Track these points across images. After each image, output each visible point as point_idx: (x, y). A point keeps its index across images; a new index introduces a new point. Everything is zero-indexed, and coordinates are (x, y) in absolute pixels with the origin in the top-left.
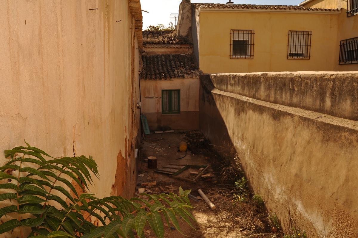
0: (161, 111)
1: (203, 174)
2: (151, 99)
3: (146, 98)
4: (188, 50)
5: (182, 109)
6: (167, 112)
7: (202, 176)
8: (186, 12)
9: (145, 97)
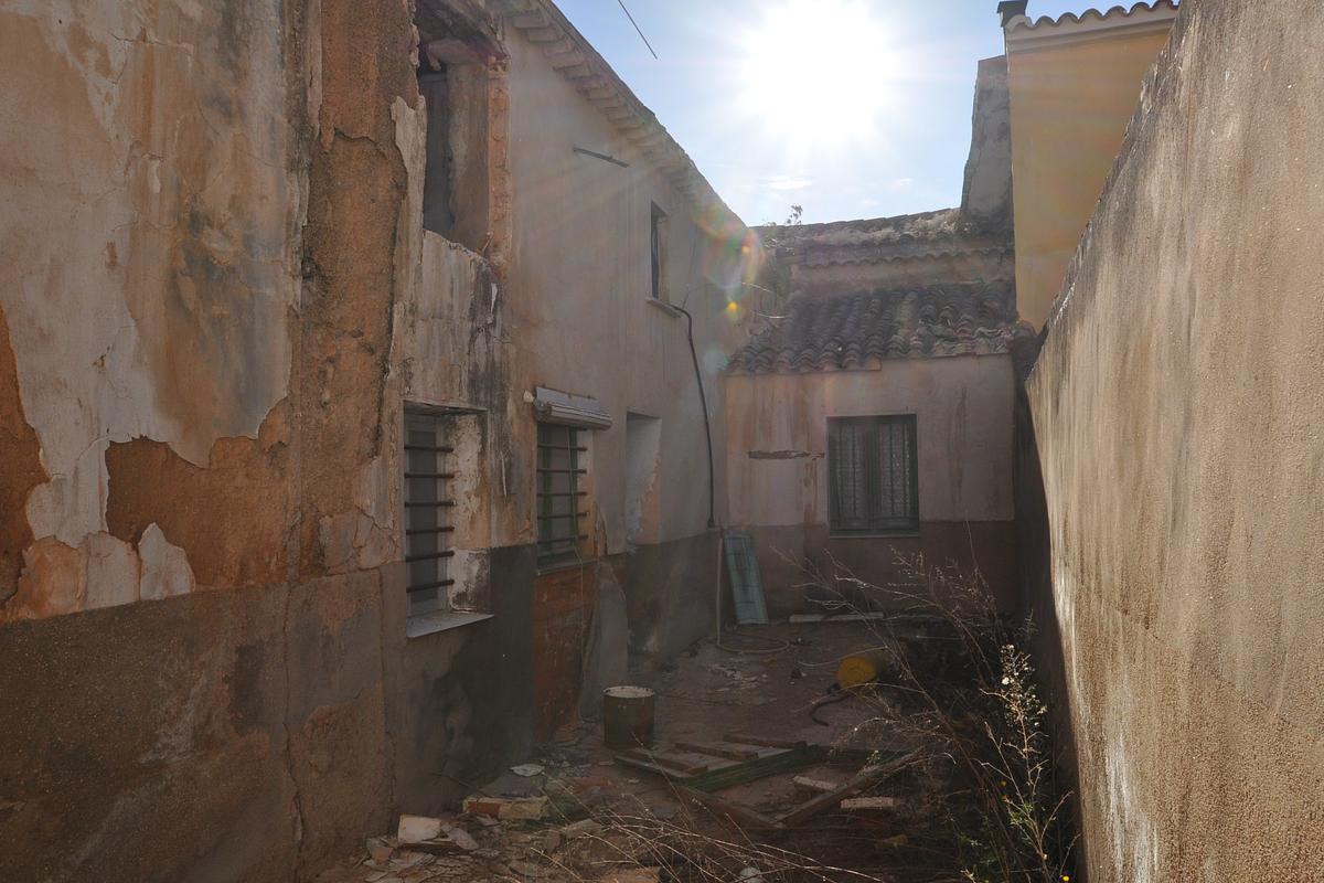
0: (822, 516)
2: (778, 461)
3: (753, 455)
4: (1000, 264)
5: (927, 512)
6: (855, 524)
8: (993, 111)
9: (750, 453)
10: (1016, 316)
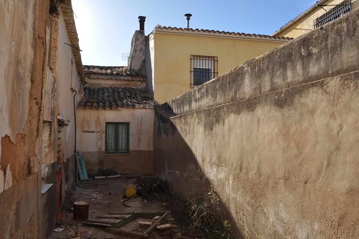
0: (103, 149)
1: (159, 224)
2: (91, 133)
3: (84, 132)
4: (141, 84)
5: (131, 148)
6: (112, 151)
7: (158, 227)
8: (139, 44)
9: (83, 131)
10: (154, 99)
